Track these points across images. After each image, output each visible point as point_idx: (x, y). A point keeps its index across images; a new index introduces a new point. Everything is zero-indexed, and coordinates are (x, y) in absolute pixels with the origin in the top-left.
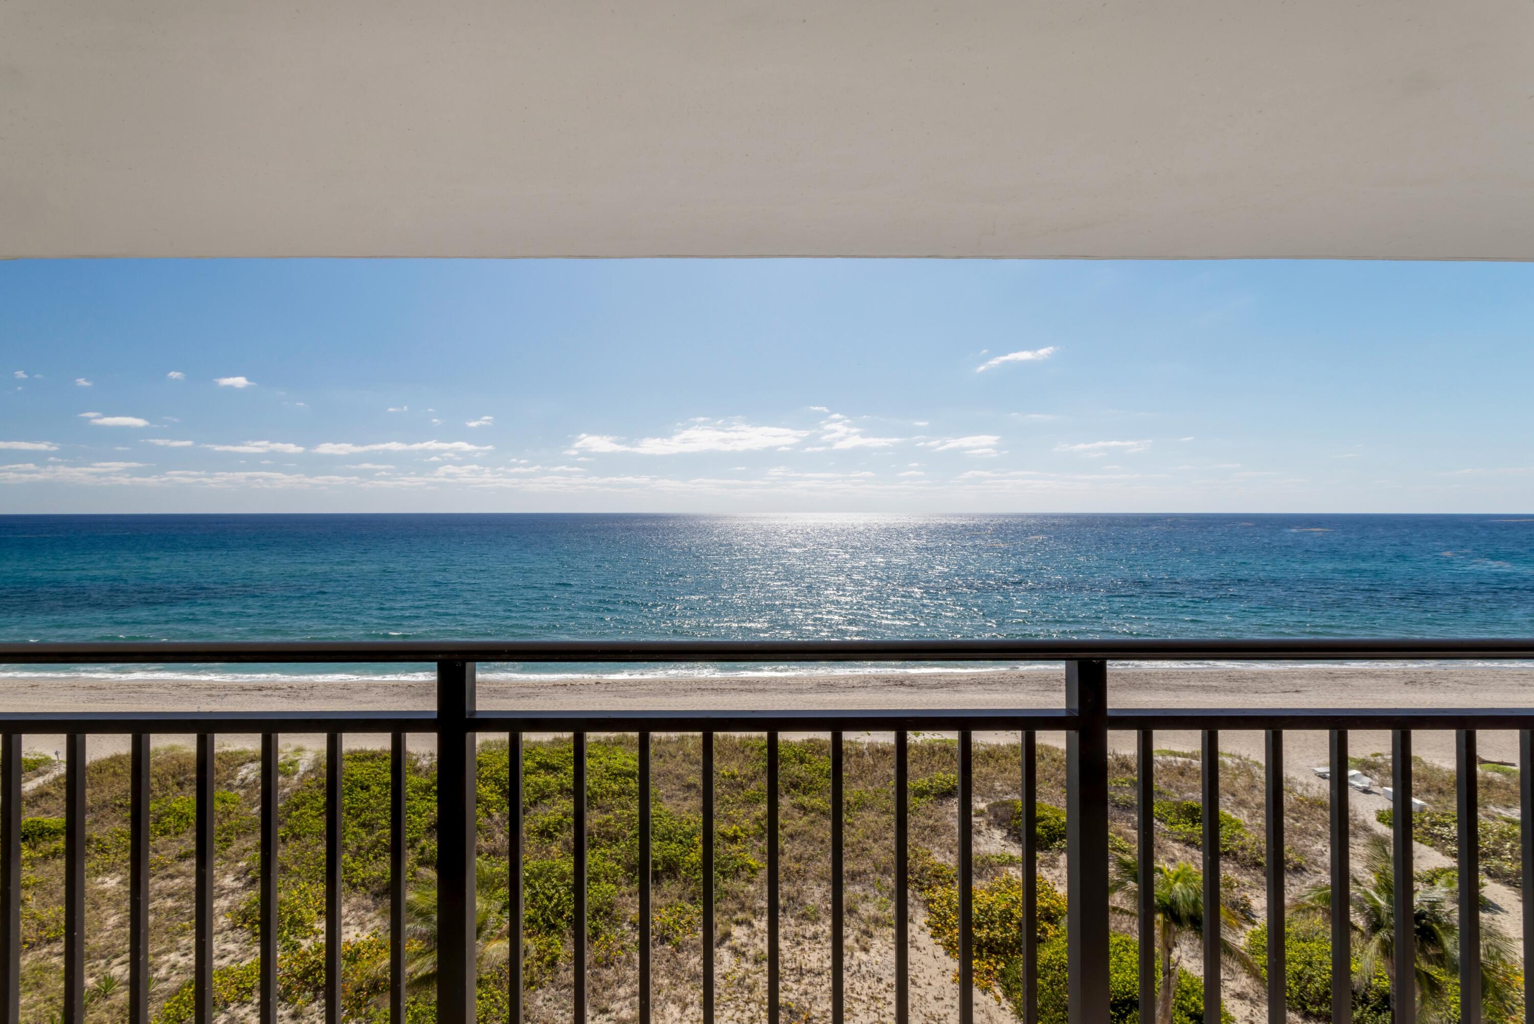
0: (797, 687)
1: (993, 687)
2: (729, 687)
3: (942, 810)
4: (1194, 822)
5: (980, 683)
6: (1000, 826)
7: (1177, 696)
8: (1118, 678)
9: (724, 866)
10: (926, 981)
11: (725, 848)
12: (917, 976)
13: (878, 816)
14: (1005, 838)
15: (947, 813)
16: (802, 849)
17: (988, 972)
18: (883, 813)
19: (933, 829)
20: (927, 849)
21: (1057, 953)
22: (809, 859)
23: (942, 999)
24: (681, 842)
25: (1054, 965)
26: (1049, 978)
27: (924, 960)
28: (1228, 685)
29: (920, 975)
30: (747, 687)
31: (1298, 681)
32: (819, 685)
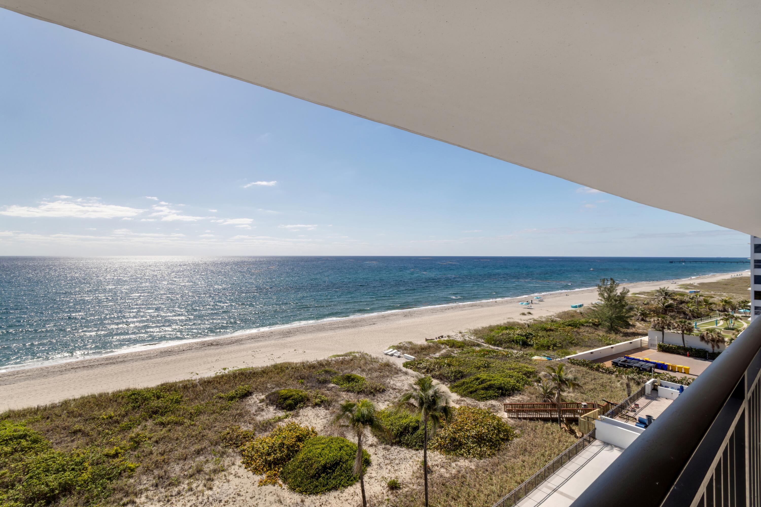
0: (147, 356)
1: (259, 339)
2: (97, 363)
3: (243, 404)
4: (349, 382)
5: (252, 339)
6: (272, 404)
7: (335, 332)
8: (312, 328)
9: (109, 474)
10: (245, 491)
11: (109, 463)
12: (240, 491)
13: (209, 416)
14: (275, 410)
15: (246, 405)
16: (165, 447)
17: (275, 475)
18: (212, 414)
19: (241, 415)
20: (238, 425)
21: (305, 454)
22: (170, 451)
23: (254, 497)
24: (73, 469)
25: (305, 460)
26: (303, 467)
27: (243, 482)
28: (352, 325)
29: (242, 490)
30: (111, 361)
31: (374, 320)
32: (161, 352)
